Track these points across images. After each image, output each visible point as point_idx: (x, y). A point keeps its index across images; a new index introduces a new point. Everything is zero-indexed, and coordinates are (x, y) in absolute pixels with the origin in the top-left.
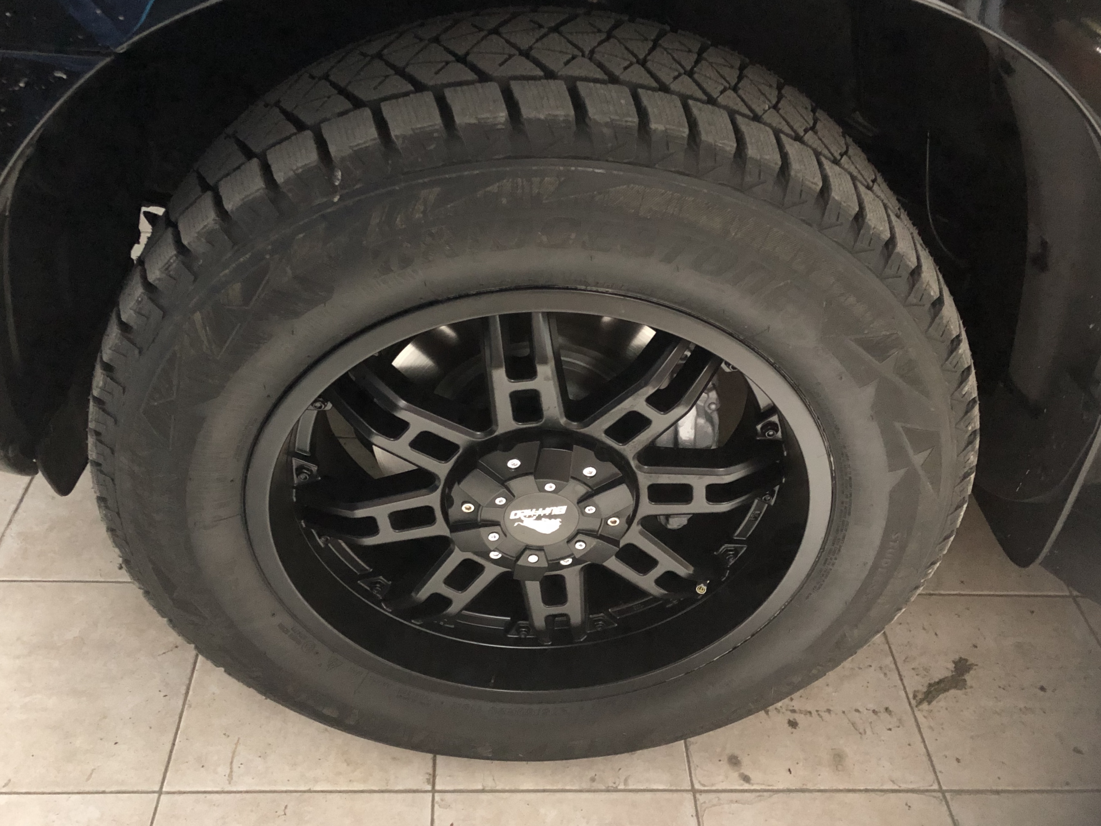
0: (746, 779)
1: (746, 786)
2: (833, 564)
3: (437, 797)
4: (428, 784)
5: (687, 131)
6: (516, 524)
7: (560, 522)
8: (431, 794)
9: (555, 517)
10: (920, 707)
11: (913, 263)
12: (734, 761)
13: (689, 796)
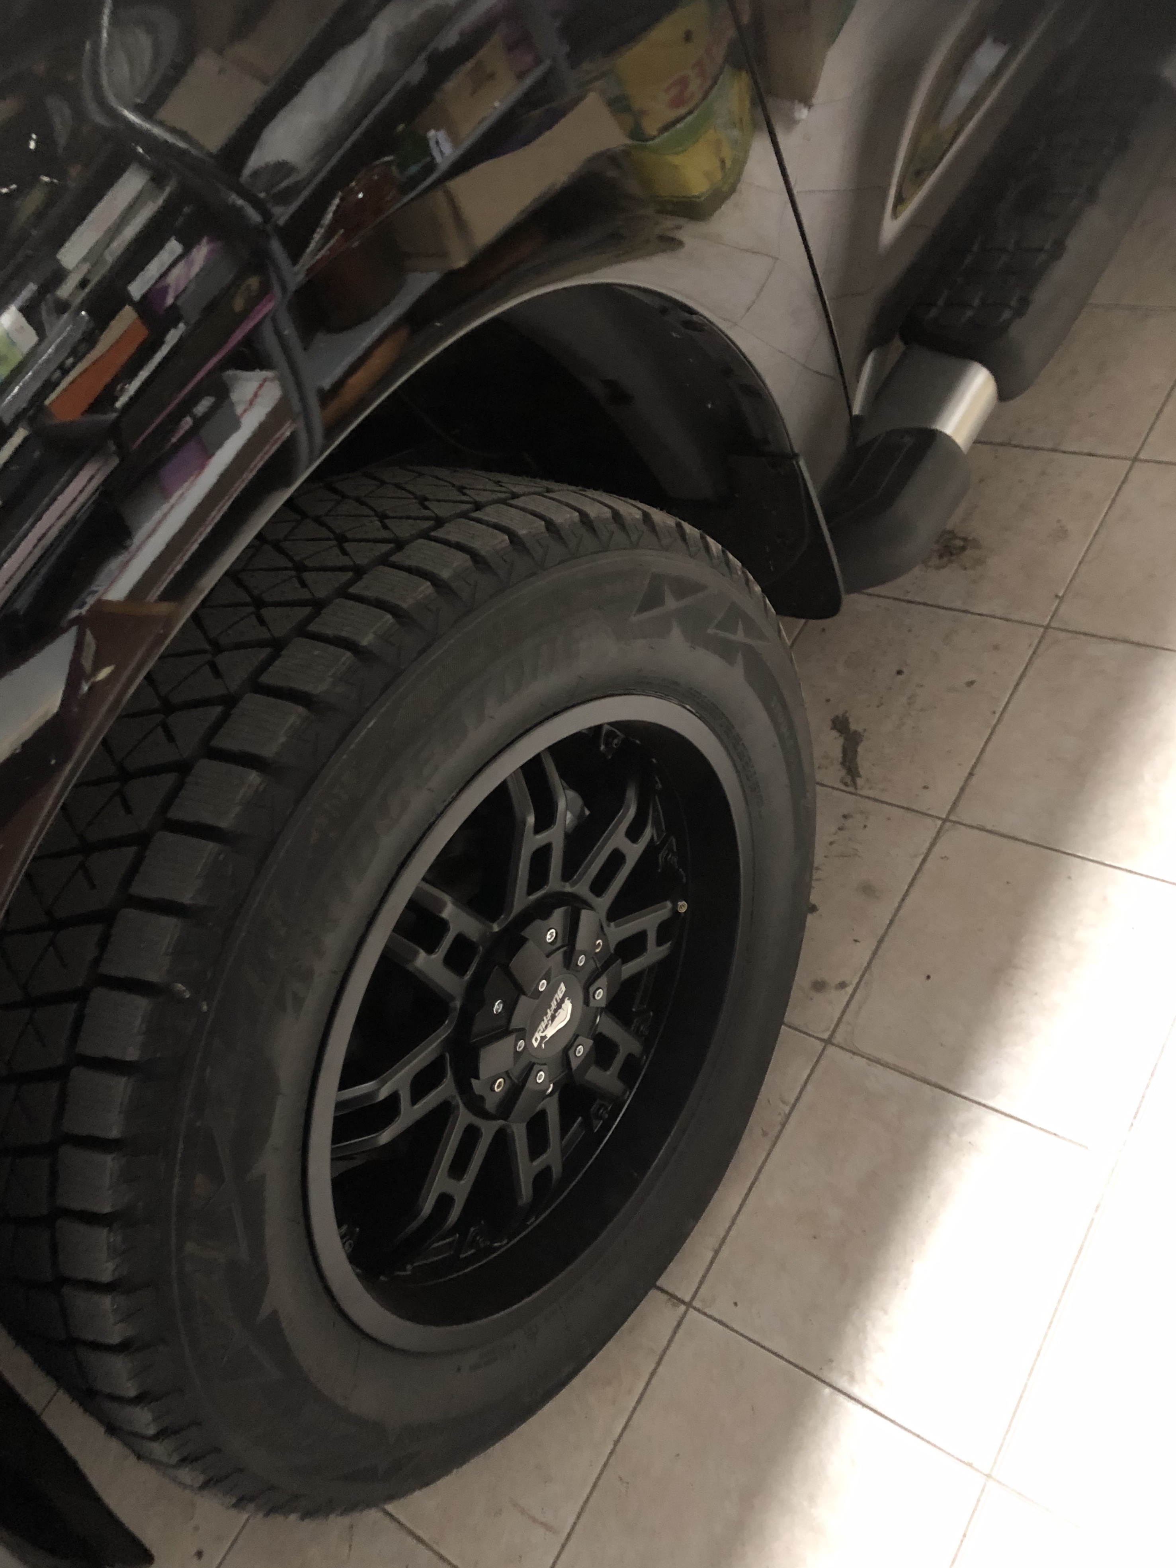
0: (843, 985)
1: (850, 990)
2: (755, 773)
3: (696, 1303)
4: (679, 1307)
5: (389, 616)
6: (543, 1045)
7: (568, 999)
8: (691, 1310)
9: (562, 1001)
10: (859, 787)
11: (607, 513)
12: (819, 986)
13: (831, 1050)
